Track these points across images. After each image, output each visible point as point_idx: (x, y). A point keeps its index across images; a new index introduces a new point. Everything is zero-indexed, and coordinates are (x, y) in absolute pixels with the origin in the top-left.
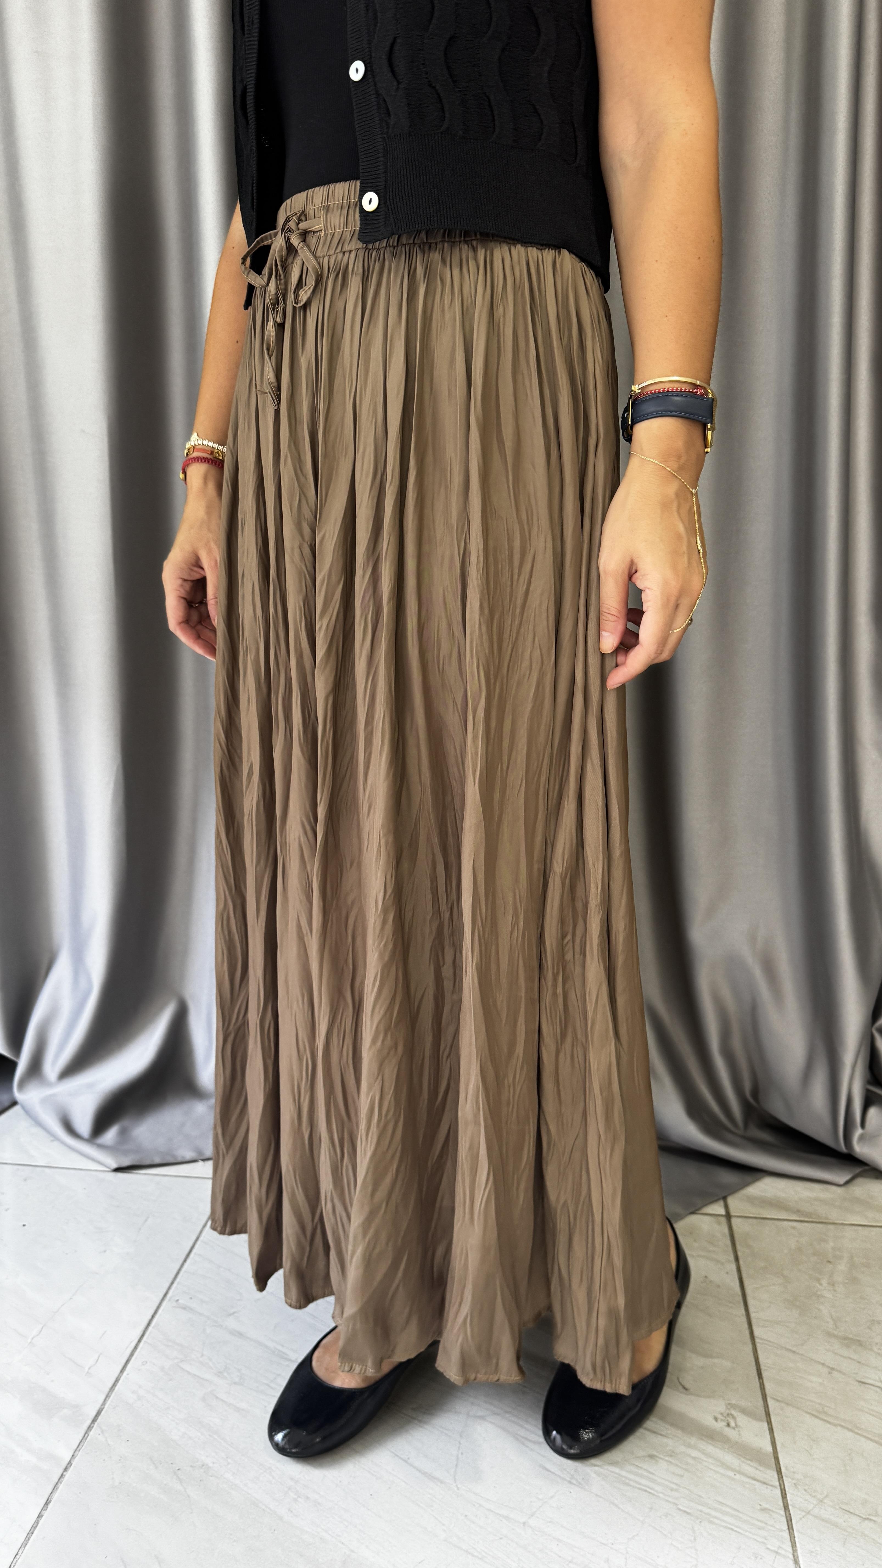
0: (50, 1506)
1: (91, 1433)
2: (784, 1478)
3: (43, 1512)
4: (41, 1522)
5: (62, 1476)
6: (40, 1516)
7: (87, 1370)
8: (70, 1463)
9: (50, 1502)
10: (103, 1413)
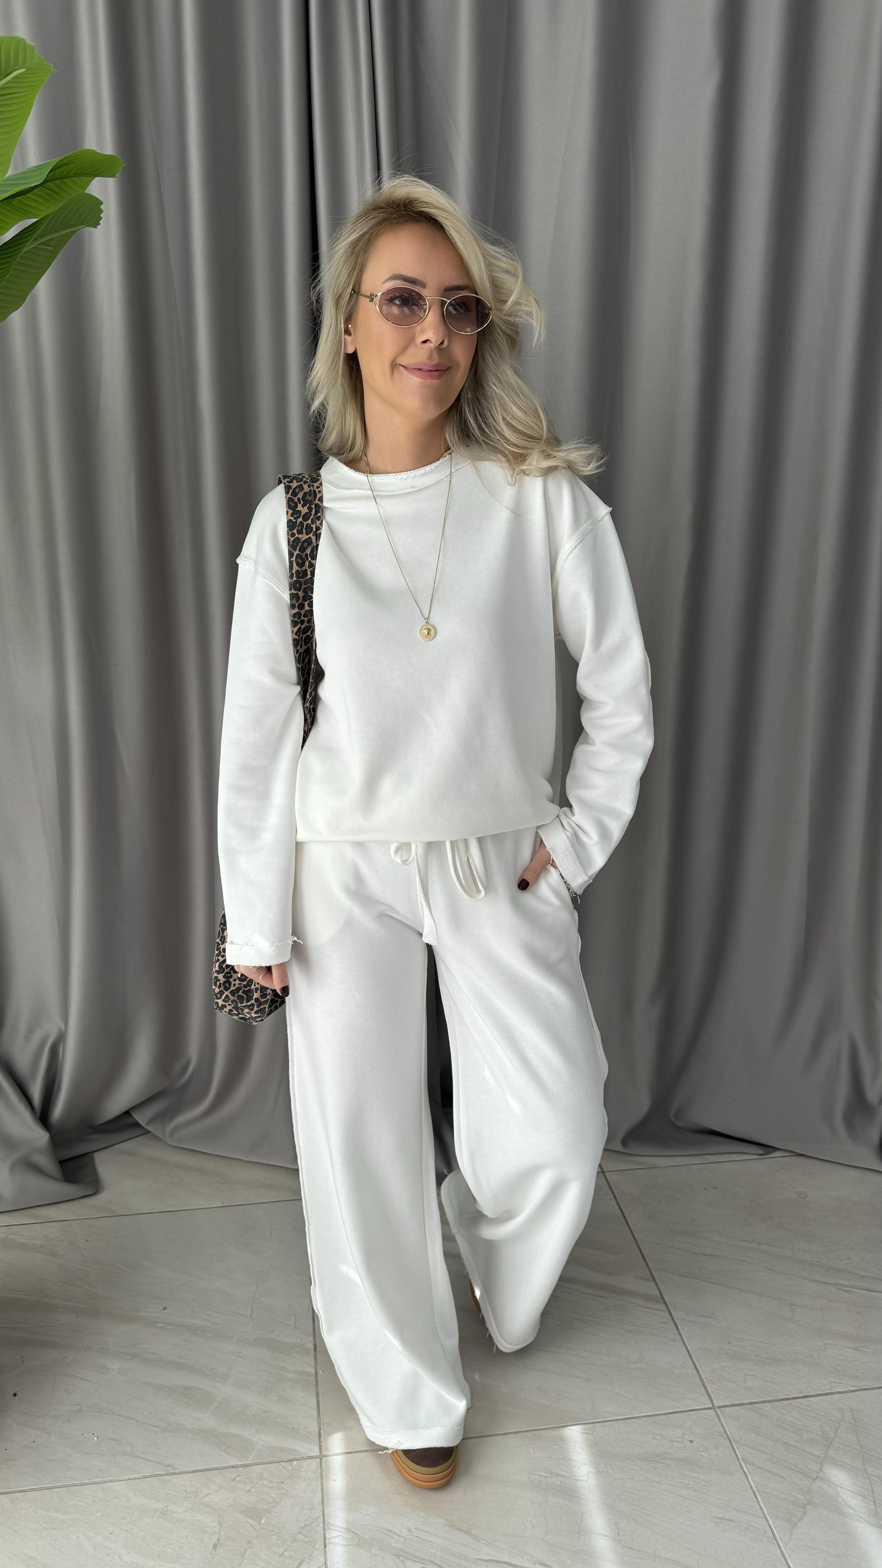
0: (320, 1395)
1: (318, 1357)
2: (669, 1306)
3: (318, 1399)
4: (320, 1403)
5: (316, 1381)
6: (318, 1402)
7: (293, 1325)
8: (316, 1374)
9: (319, 1393)
10: (317, 1346)
